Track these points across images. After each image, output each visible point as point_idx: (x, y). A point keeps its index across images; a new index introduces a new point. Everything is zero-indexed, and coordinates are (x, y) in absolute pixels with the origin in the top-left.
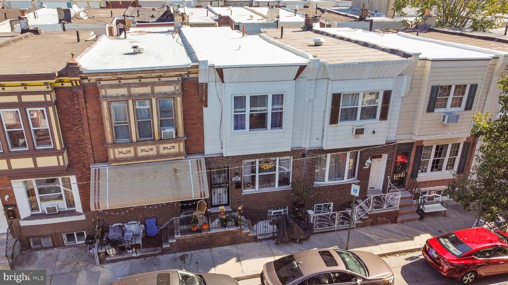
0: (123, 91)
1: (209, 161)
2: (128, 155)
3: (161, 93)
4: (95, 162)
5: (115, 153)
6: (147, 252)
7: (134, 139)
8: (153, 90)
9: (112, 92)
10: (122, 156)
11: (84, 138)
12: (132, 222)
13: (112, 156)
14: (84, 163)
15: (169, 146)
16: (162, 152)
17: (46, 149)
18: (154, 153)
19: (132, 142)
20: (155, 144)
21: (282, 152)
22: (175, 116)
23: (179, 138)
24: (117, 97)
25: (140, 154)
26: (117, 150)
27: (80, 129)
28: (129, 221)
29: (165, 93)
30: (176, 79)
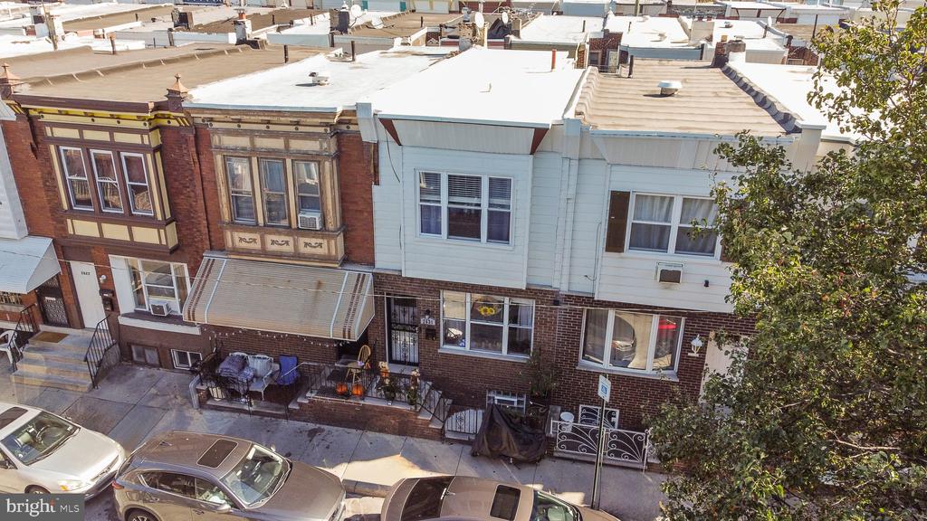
0: (243, 142)
1: (380, 281)
2: (252, 246)
3: (299, 152)
4: (212, 248)
5: (235, 238)
6: (267, 408)
7: (261, 221)
8: (287, 146)
9: (229, 141)
10: (244, 245)
11: (197, 209)
12: (262, 356)
13: (230, 244)
14: (197, 247)
15: (313, 241)
16: (303, 250)
17: (145, 216)
18: (289, 249)
19: (257, 225)
20: (291, 236)
21: (513, 290)
22: (322, 193)
23: (328, 231)
24: (235, 150)
25: (271, 248)
26: (237, 235)
27: (192, 194)
28: (257, 353)
29: (306, 153)
30: (321, 130)
